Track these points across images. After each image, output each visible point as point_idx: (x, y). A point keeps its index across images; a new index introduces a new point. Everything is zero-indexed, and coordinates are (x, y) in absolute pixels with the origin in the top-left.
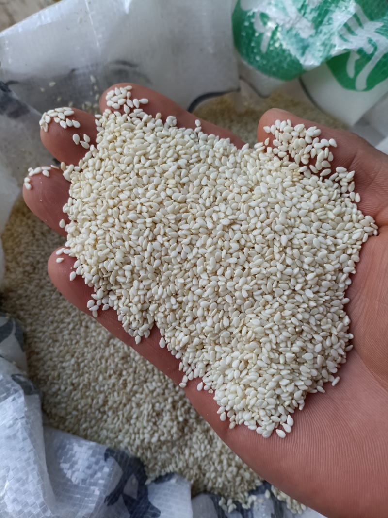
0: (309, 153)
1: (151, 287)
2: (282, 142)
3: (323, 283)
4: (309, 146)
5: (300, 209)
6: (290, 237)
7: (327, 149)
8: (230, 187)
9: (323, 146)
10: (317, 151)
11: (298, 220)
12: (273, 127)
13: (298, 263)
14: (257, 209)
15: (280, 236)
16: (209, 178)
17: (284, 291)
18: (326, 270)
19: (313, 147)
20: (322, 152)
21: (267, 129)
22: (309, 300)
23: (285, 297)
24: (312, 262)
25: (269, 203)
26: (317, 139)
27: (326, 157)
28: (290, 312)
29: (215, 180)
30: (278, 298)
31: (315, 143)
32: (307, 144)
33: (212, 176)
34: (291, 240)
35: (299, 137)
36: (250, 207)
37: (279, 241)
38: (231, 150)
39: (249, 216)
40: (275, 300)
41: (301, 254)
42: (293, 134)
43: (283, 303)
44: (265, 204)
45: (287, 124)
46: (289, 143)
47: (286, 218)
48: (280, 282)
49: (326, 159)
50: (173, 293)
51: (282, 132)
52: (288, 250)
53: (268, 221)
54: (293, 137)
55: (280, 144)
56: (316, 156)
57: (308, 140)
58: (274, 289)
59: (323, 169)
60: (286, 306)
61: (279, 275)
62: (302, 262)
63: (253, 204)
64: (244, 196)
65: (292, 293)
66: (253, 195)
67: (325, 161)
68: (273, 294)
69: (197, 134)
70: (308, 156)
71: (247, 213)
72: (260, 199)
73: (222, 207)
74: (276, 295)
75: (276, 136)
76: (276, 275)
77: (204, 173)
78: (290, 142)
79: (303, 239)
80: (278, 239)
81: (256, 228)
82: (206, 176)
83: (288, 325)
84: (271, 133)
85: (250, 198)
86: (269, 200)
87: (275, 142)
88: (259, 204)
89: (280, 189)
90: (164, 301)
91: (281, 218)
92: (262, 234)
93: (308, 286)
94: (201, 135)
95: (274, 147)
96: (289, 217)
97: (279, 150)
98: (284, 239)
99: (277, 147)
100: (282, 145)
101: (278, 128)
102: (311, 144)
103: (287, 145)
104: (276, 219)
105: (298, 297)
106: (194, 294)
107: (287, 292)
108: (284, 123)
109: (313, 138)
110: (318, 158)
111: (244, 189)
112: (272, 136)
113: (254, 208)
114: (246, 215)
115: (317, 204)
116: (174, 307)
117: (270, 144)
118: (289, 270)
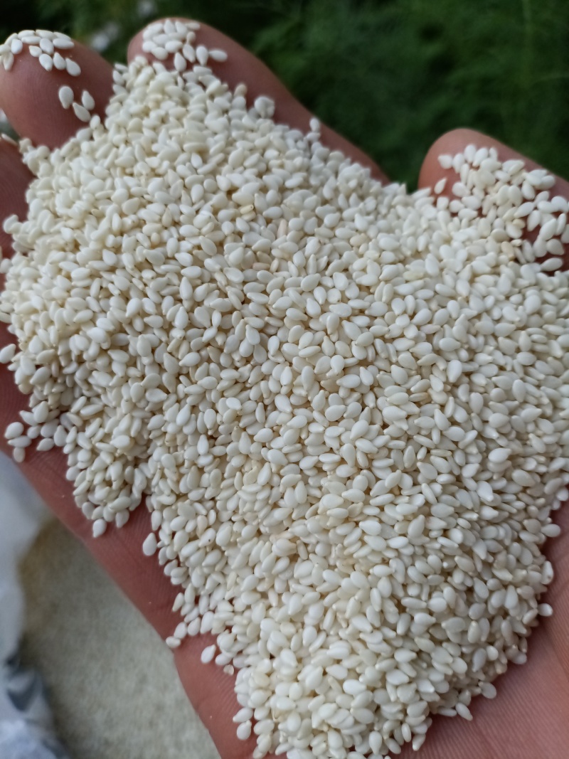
0: (525, 218)
1: (164, 408)
2: (471, 190)
3: (517, 474)
4: (529, 206)
5: (498, 321)
6: (469, 367)
7: (563, 217)
8: (359, 247)
9: (556, 209)
10: (541, 219)
11: (492, 341)
12: (458, 157)
13: (476, 423)
14: (410, 299)
15: (448, 361)
16: (320, 221)
17: (439, 473)
18: (529, 450)
19: (536, 208)
20: (553, 220)
21: (445, 160)
22: (482, 504)
23: (438, 488)
24: (504, 426)
25: (436, 293)
26: (545, 194)
27: (558, 231)
28: (442, 524)
29: (333, 228)
30: (424, 486)
31: (542, 200)
32: (525, 200)
33: (328, 220)
34: (468, 374)
35: (509, 183)
36: (395, 295)
37: (445, 370)
38: (370, 186)
39: (390, 309)
40: (417, 489)
41: (486, 404)
42: (500, 175)
43: (432, 499)
44: (428, 293)
45: (489, 156)
46: (486, 194)
47: (468, 332)
48: (433, 452)
49: (558, 237)
50: (208, 427)
51: (477, 168)
52: (462, 392)
53: (429, 329)
54: (497, 180)
55: (468, 192)
56: (538, 228)
57: (527, 191)
58: (419, 464)
59: (549, 255)
60: (436, 509)
61: (436, 436)
62: (485, 422)
63: (403, 289)
64: (388, 270)
65: (452, 484)
66: (407, 270)
67: (555, 241)
68: (415, 474)
69: (310, 144)
70: (522, 224)
71: (389, 304)
72: (420, 283)
73: (341, 280)
74: (420, 478)
75: (463, 175)
76: (429, 436)
77: (313, 210)
78: (490, 190)
79: (494, 379)
80: (441, 365)
81: (402, 336)
82: (317, 217)
83: (429, 551)
84: (452, 169)
85: (398, 274)
86: (438, 287)
87: (458, 187)
88: (416, 290)
89: (466, 274)
90: (185, 442)
91: (457, 329)
92: (411, 350)
93: (487, 475)
94: (318, 148)
95: (453, 197)
96: (473, 331)
97: (462, 206)
98: (455, 369)
99: (460, 198)
100: (472, 194)
101: (470, 160)
102: (533, 200)
103: (482, 195)
104: (446, 326)
105: (462, 496)
106: (253, 441)
107: (444, 478)
108: (483, 151)
109: (538, 191)
110: (543, 231)
111: (389, 256)
112: (453, 175)
113: (403, 297)
114: (386, 308)
115: (535, 319)
116: (203, 461)
117: (447, 191)
118: (455, 432)
